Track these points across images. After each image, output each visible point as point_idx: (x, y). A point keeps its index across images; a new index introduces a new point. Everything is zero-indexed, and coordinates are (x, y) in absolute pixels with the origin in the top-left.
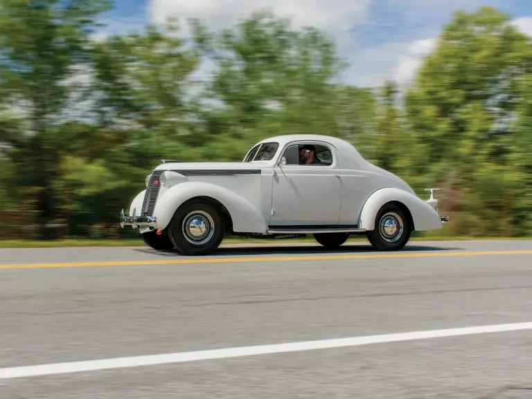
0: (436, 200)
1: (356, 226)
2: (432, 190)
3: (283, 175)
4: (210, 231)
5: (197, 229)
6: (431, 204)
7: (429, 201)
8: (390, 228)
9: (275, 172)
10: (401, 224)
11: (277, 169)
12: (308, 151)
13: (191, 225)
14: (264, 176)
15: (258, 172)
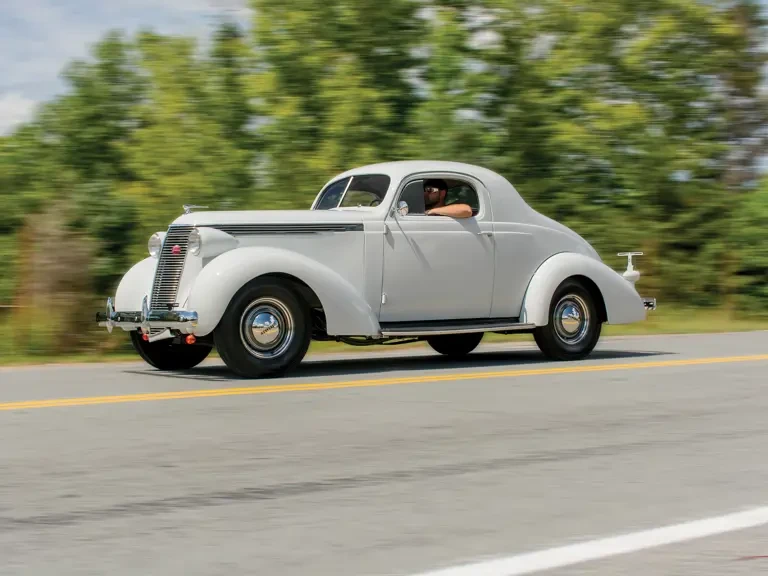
0: (637, 273)
1: (516, 320)
2: (630, 255)
3: (400, 232)
4: (286, 332)
5: (264, 330)
6: (630, 279)
7: (626, 274)
8: (570, 322)
9: (388, 229)
10: (587, 315)
11: (391, 222)
12: (436, 190)
13: (255, 324)
14: (368, 235)
15: (358, 227)
